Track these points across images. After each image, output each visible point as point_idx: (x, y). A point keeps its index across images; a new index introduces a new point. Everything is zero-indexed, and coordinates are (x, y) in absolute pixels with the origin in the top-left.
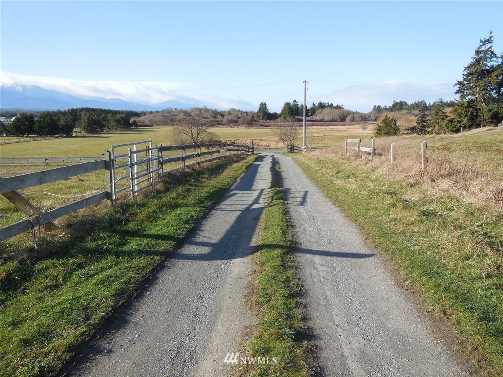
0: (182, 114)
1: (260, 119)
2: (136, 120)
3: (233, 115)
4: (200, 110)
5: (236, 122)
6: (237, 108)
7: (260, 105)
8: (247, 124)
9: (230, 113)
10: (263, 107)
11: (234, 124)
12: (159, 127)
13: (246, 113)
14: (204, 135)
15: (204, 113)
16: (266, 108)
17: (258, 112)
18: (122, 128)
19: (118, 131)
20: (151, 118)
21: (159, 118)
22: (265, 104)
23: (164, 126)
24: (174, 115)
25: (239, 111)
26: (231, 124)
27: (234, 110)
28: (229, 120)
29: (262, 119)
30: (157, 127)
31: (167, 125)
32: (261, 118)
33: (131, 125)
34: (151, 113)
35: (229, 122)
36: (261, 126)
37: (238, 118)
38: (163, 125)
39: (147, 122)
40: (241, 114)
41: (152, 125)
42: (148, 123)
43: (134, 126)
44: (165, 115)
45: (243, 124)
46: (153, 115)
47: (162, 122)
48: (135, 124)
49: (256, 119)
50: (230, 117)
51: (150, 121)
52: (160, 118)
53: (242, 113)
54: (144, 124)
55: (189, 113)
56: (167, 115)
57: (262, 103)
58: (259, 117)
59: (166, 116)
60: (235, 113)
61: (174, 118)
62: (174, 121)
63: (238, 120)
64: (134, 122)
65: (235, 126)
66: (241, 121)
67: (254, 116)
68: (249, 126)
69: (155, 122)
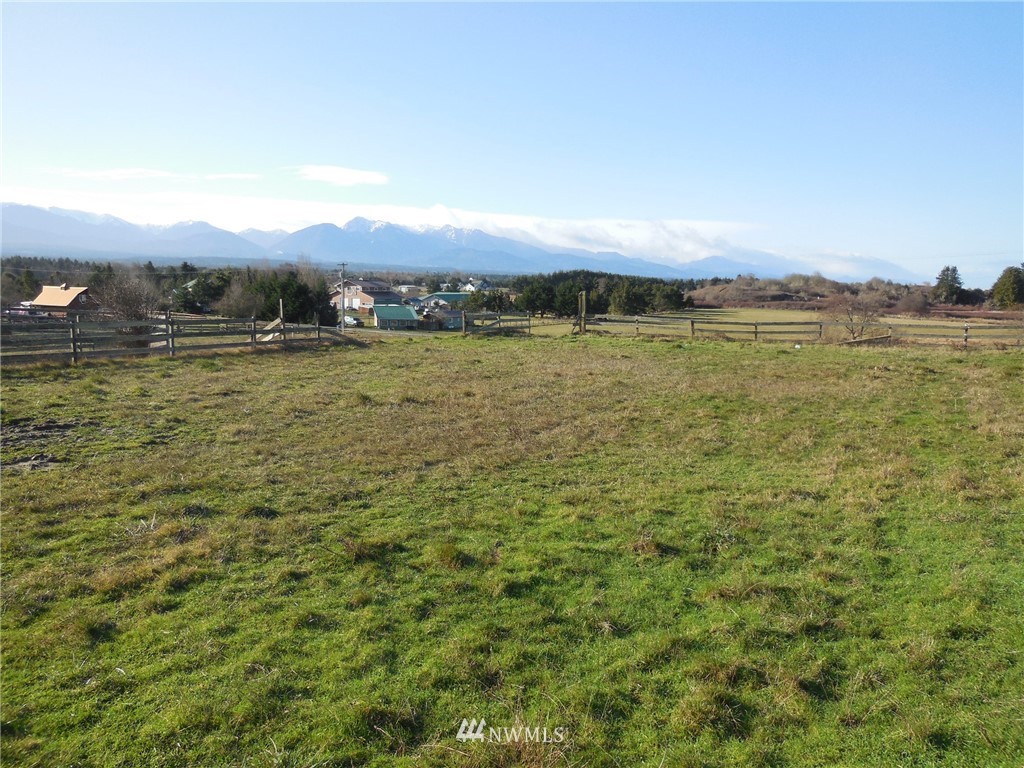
0: (774, 288)
1: (941, 303)
2: (691, 295)
3: (880, 292)
4: (806, 279)
5: (890, 306)
6: (886, 276)
7: (944, 271)
8: (917, 311)
9: (870, 287)
10: (949, 277)
11: (886, 310)
12: (734, 309)
13: (906, 287)
15: (813, 285)
16: (955, 279)
17: (938, 287)
18: (672, 309)
19: (666, 314)
20: (716, 292)
21: (730, 293)
22: (954, 270)
23: (743, 309)
24: (760, 289)
25: (890, 284)
27: (880, 282)
28: (875, 302)
29: (944, 303)
30: (730, 309)
31: (750, 306)
32: (942, 299)
33: (684, 305)
35: (874, 307)
36: (948, 315)
37: (892, 298)
38: (741, 307)
39: (709, 299)
40: (896, 290)
41: (720, 306)
42: (714, 303)
43: (690, 306)
44: (742, 287)
45: (907, 310)
48: (690, 303)
49: (930, 301)
50: (874, 295)
51: (716, 298)
52: (734, 293)
53: (899, 287)
54: (705, 303)
55: (786, 285)
56: (745, 288)
57: (948, 269)
58: (937, 297)
59: (744, 290)
60: (882, 288)
61: (761, 293)
62: (762, 299)
63: (892, 301)
64: (690, 298)
65: (890, 313)
66: (899, 304)
67: (926, 296)
68: (921, 315)
69: (724, 301)
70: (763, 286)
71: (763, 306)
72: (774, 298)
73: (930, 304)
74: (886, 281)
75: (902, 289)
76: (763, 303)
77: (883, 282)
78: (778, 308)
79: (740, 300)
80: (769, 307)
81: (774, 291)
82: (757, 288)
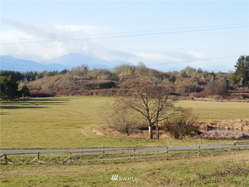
0: (103, 77)
1: (239, 86)
2: (27, 85)
3: (191, 79)
4: (133, 69)
5: (199, 90)
8: (220, 94)
9: (184, 75)
11: (196, 93)
12: (66, 97)
13: (213, 74)
14: (169, 112)
17: (236, 73)
20: (52, 81)
21: (65, 81)
22: (248, 59)
23: (74, 97)
24: (91, 78)
25: (200, 71)
26: (192, 94)
27: (192, 70)
28: (187, 87)
29: (242, 86)
30: (63, 97)
31: (80, 94)
32: (241, 83)
33: (19, 94)
34: (52, 74)
35: (186, 91)
37: (201, 83)
38: (73, 95)
39: (45, 88)
40: (205, 76)
41: (53, 95)
42: (48, 92)
43: (25, 96)
44: (75, 77)
45: (212, 93)
46: (56, 77)
47: (72, 90)
48: (26, 92)
49: (231, 85)
50: (187, 82)
51: (51, 87)
52: (68, 82)
53: (207, 74)
55: (114, 74)
56: (78, 77)
58: (237, 82)
59: (76, 79)
60: (193, 75)
61: (91, 82)
62: (91, 87)
63: (202, 87)
64: (25, 88)
65: (199, 97)
66: (206, 88)
67: (228, 81)
68: (224, 98)
69: (59, 90)
70: (94, 75)
71: (92, 94)
72: (103, 86)
73: (232, 88)
74: (197, 70)
75: (209, 76)
76: (93, 91)
77: (195, 70)
78: (104, 95)
79: (72, 89)
80: (97, 94)
81: (103, 79)
82: (88, 77)
